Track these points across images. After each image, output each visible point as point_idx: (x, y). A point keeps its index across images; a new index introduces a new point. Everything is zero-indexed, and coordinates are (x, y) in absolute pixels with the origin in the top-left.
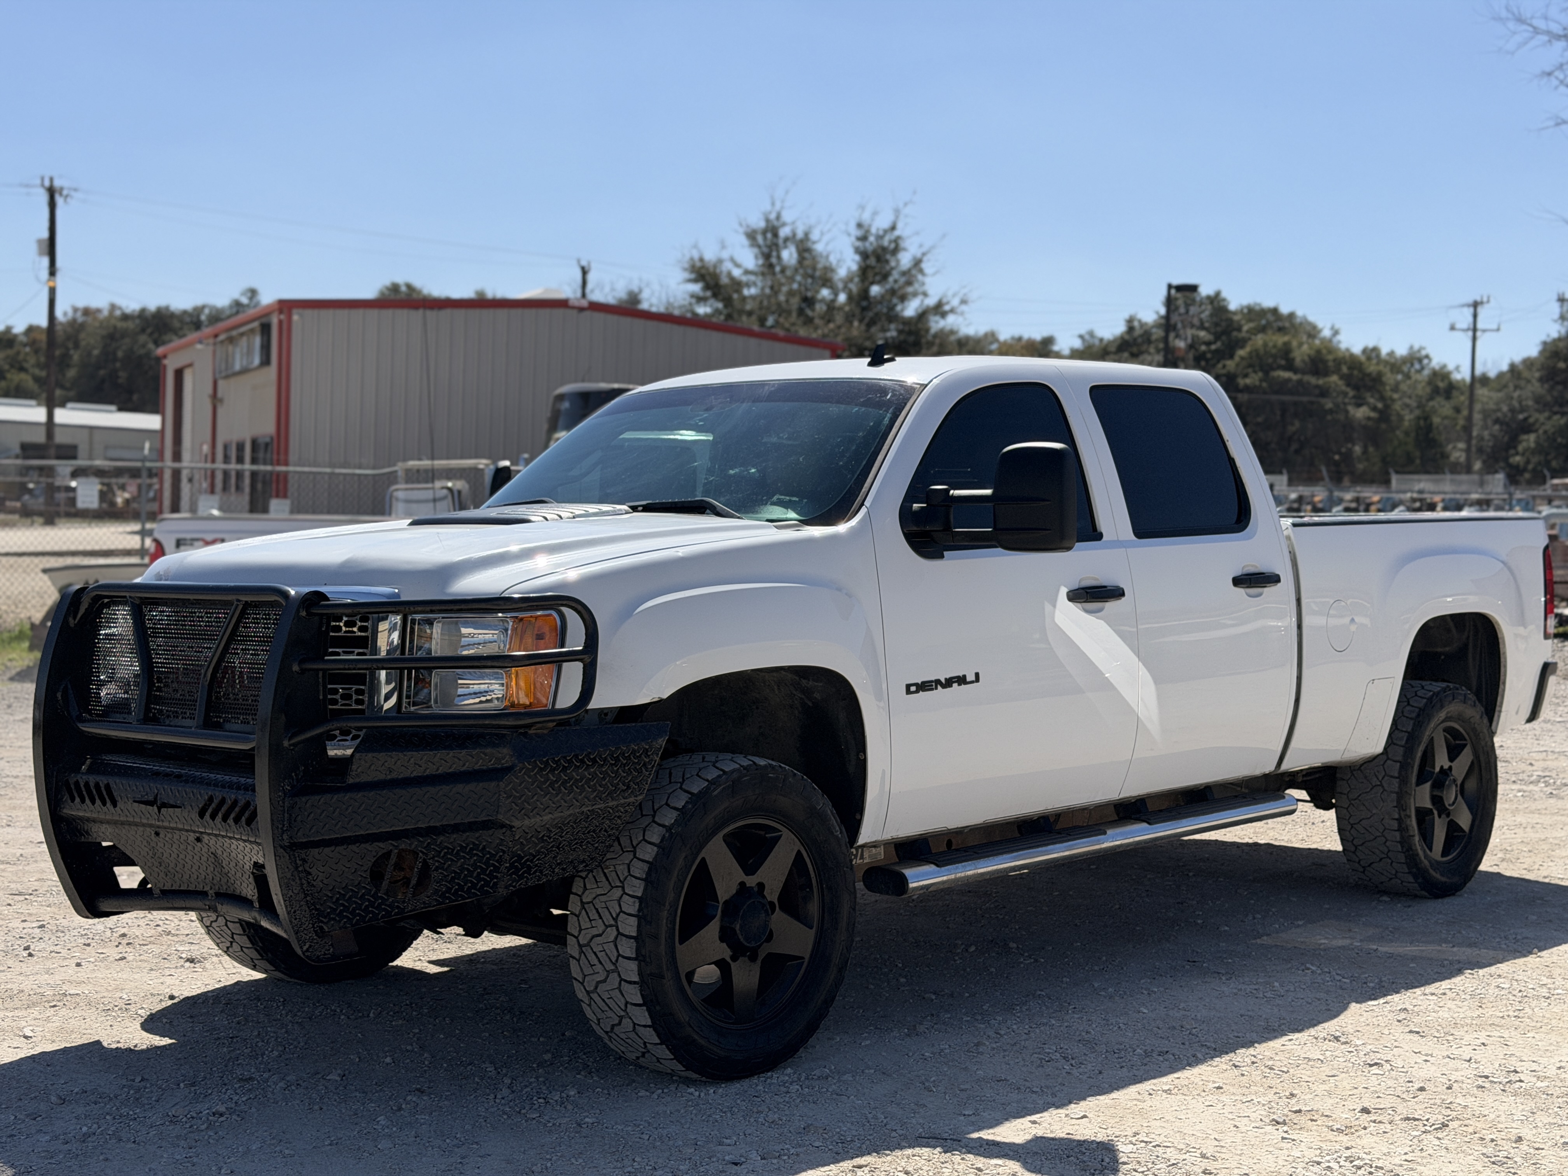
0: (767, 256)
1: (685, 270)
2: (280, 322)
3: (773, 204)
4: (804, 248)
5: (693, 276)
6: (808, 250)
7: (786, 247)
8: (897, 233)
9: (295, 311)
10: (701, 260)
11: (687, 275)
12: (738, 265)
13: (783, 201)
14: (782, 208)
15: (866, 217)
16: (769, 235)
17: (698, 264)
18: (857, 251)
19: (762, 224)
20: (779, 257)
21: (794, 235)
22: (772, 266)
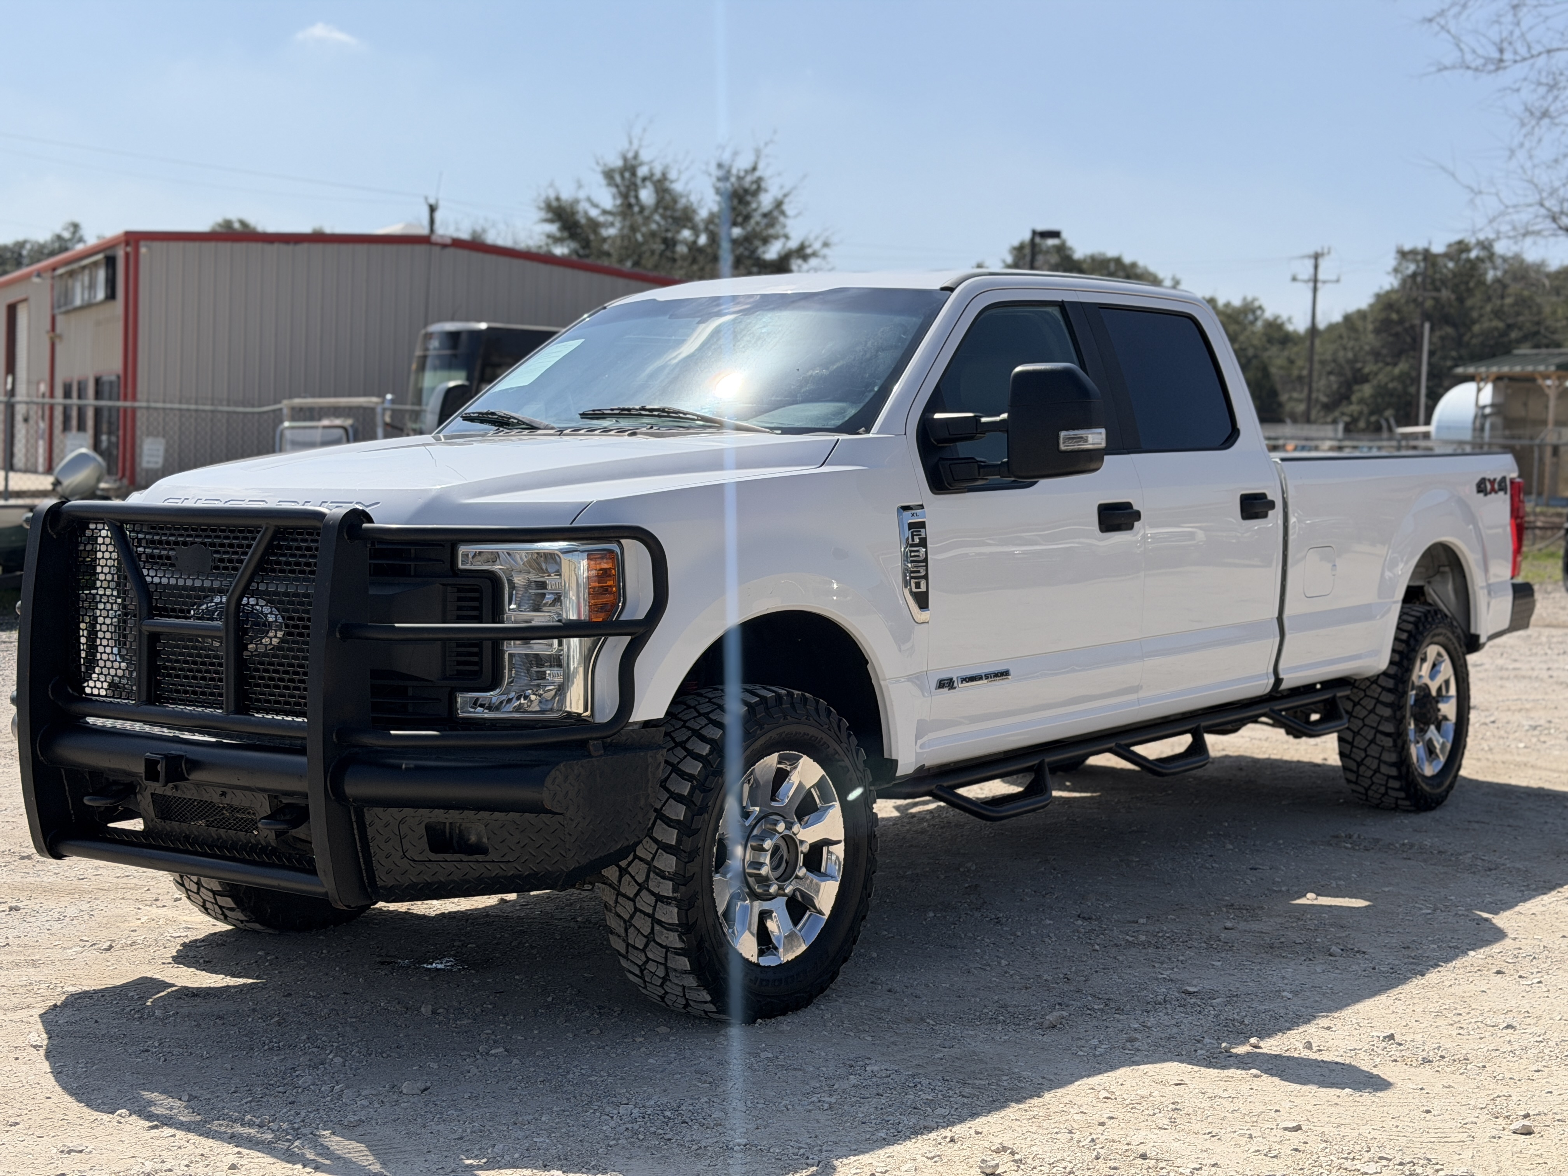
0: (625, 196)
1: (540, 209)
2: (127, 255)
3: (631, 143)
4: (661, 186)
5: (549, 216)
6: (666, 191)
7: (644, 187)
8: (758, 174)
9: (142, 243)
10: (558, 199)
11: (543, 215)
12: (596, 206)
13: (641, 140)
14: (640, 146)
15: (726, 157)
16: (627, 175)
17: (555, 204)
18: (718, 191)
19: (619, 163)
20: (637, 197)
21: (652, 175)
22: (630, 206)
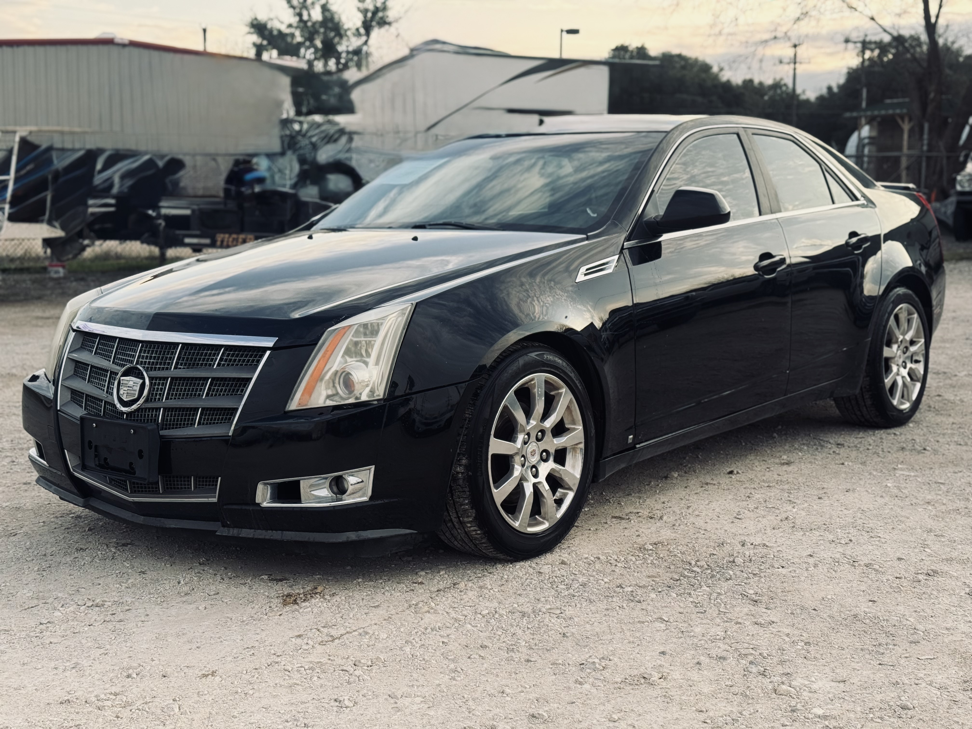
0: (300, 15)
1: (247, 25)
4: (325, 8)
5: (252, 30)
6: (328, 10)
7: (313, 8)
10: (256, 19)
11: (247, 29)
12: (282, 23)
17: (255, 22)
18: (359, 9)
20: (309, 15)
22: (305, 22)
